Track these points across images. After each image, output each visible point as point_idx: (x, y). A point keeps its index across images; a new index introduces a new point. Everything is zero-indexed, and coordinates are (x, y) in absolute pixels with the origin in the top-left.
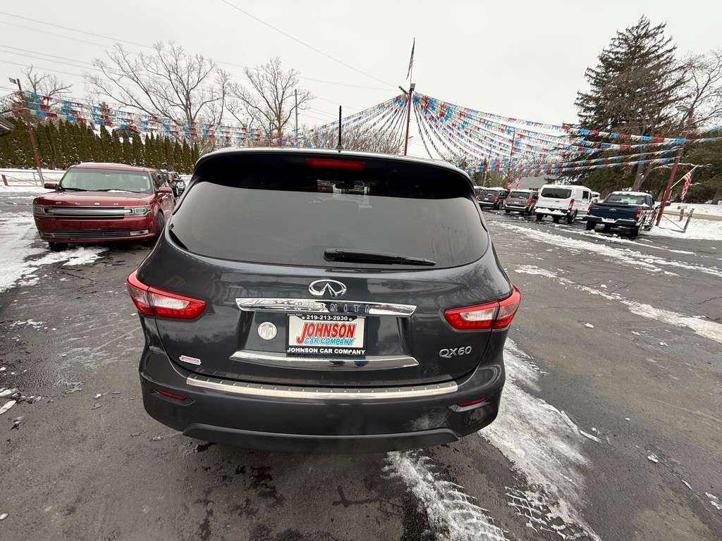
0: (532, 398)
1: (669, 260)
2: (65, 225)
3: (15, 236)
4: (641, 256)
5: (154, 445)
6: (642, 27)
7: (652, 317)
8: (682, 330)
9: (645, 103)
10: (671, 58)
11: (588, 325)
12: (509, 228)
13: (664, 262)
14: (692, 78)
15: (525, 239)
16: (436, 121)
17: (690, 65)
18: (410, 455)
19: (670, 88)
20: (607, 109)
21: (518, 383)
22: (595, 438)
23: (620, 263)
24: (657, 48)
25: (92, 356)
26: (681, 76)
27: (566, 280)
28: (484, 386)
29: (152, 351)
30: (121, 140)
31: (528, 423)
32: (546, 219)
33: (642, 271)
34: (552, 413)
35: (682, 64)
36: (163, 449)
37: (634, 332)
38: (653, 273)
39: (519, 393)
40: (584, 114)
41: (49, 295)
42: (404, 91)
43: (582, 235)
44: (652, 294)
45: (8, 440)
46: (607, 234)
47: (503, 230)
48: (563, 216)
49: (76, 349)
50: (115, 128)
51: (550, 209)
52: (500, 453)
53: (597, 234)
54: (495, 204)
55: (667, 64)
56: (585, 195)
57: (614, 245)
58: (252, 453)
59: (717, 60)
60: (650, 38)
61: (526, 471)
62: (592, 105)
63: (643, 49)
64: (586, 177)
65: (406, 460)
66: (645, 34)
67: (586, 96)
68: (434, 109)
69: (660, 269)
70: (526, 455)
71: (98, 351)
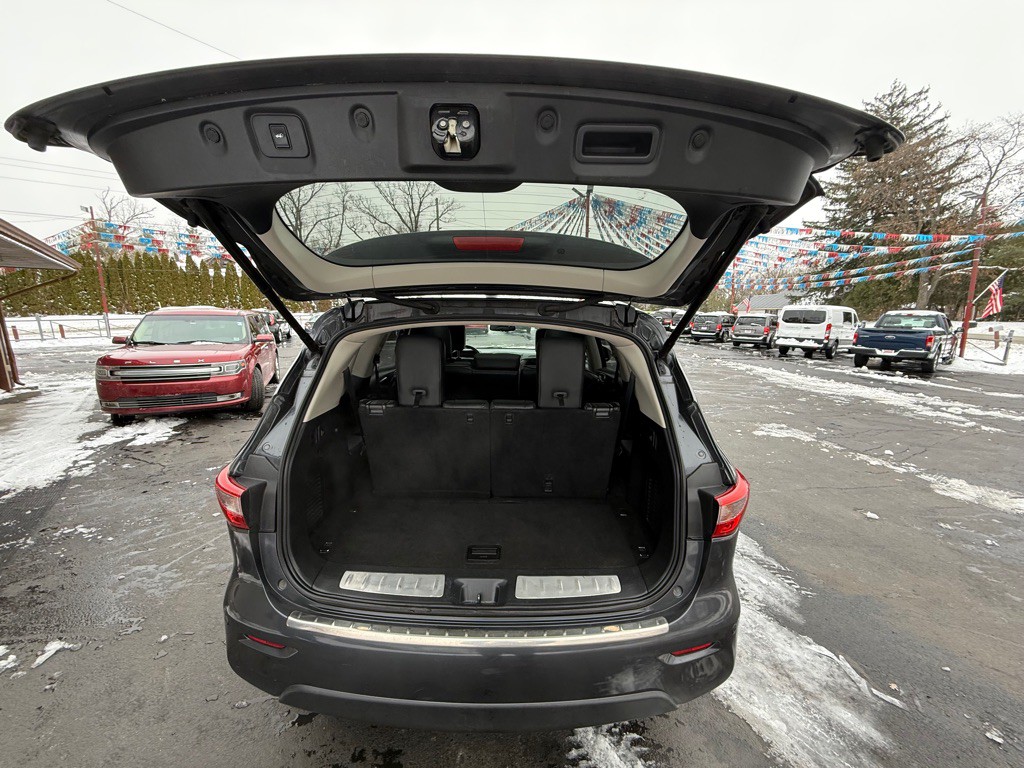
0: (793, 636)
1: (986, 407)
2: (134, 391)
3: (68, 406)
4: (941, 403)
5: (237, 715)
6: (897, 93)
7: (969, 499)
8: (1018, 519)
9: (916, 189)
10: (944, 130)
11: (869, 514)
12: (739, 368)
13: (979, 412)
14: (978, 154)
15: (764, 385)
16: (625, 228)
17: (973, 137)
18: (609, 731)
19: (949, 168)
20: (863, 200)
21: (767, 610)
22: (897, 702)
23: (911, 415)
24: (922, 118)
25: (157, 578)
26: (962, 151)
27: (830, 445)
28: (711, 620)
29: (241, 579)
30: (211, 272)
31: (788, 676)
32: (793, 353)
33: (945, 427)
34: (825, 658)
35: (962, 137)
36: (249, 721)
37: (942, 525)
38: (964, 429)
39: (772, 627)
40: (832, 207)
41: (106, 489)
42: (580, 194)
43: (850, 375)
44: (965, 462)
45: (39, 708)
46: (887, 372)
47: (731, 372)
48: (818, 348)
49: (137, 568)
50: (205, 257)
51: (797, 339)
52: (747, 728)
53: (872, 372)
54: (718, 334)
55: (939, 137)
56: (847, 317)
57: (900, 388)
58: (375, 727)
59: (1011, 129)
60: (911, 107)
61: (790, 757)
62: (841, 195)
63: (902, 121)
64: (845, 291)
65: (602, 740)
66: (903, 102)
67: (831, 184)
68: (620, 214)
69: (974, 424)
70: (790, 730)
71: (167, 570)
